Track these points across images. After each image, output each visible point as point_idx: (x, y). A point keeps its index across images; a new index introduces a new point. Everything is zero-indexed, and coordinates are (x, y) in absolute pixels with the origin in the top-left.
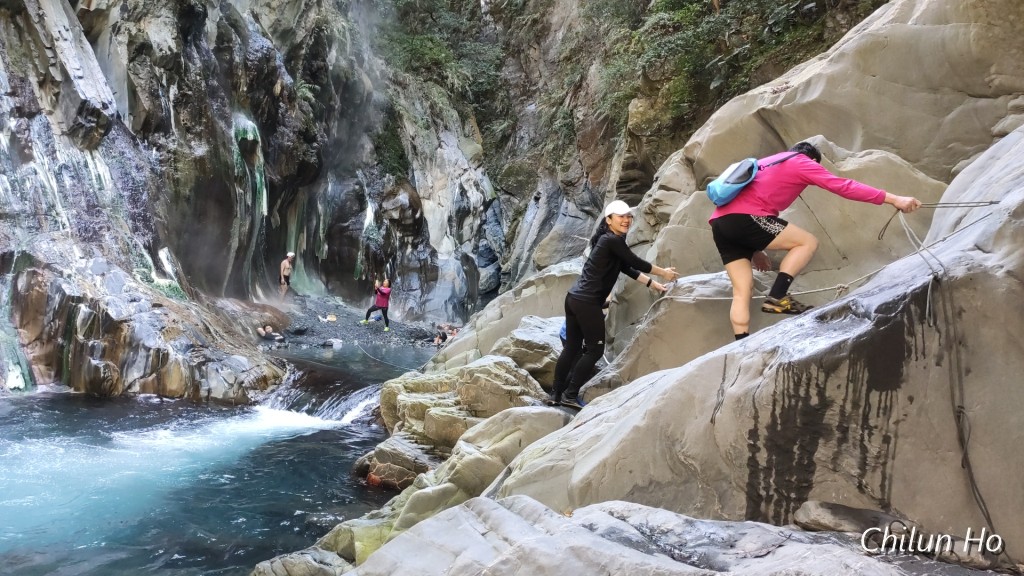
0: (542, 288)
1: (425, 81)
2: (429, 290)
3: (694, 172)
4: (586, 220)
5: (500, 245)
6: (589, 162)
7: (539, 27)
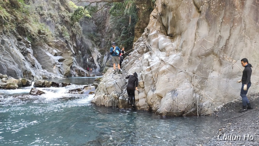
1: (91, 40)
2: (96, 69)
7: (104, 27)
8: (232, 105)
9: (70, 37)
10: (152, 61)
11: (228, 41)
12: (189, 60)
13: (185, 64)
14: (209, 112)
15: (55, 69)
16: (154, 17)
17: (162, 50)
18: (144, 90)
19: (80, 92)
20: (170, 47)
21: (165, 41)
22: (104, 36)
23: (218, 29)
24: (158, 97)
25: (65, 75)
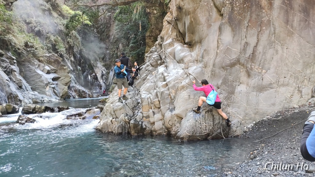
7: (108, 36)
8: (264, 123)
9: (66, 49)
10: (168, 75)
11: (256, 49)
12: (212, 72)
13: (207, 76)
14: (238, 133)
15: (48, 90)
16: (169, 23)
17: (180, 62)
18: (161, 110)
19: (82, 117)
20: (189, 58)
21: (182, 51)
22: (109, 47)
23: (244, 34)
24: (177, 119)
25: (61, 97)
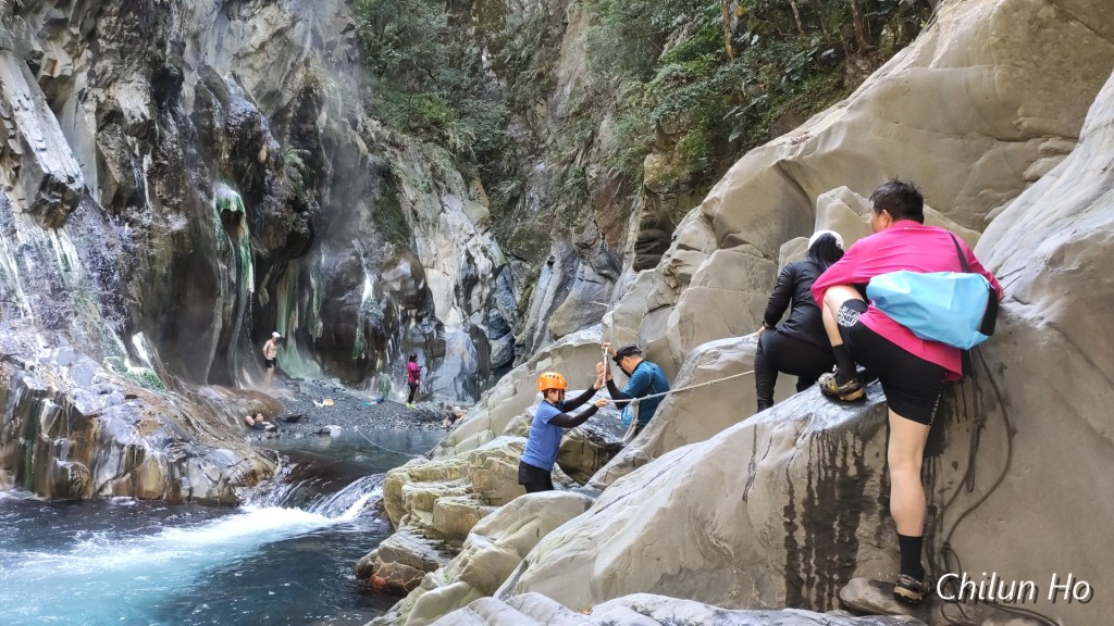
0: (559, 360)
1: (425, 142)
2: (437, 366)
3: (714, 229)
4: (605, 283)
5: (513, 314)
6: (604, 222)
